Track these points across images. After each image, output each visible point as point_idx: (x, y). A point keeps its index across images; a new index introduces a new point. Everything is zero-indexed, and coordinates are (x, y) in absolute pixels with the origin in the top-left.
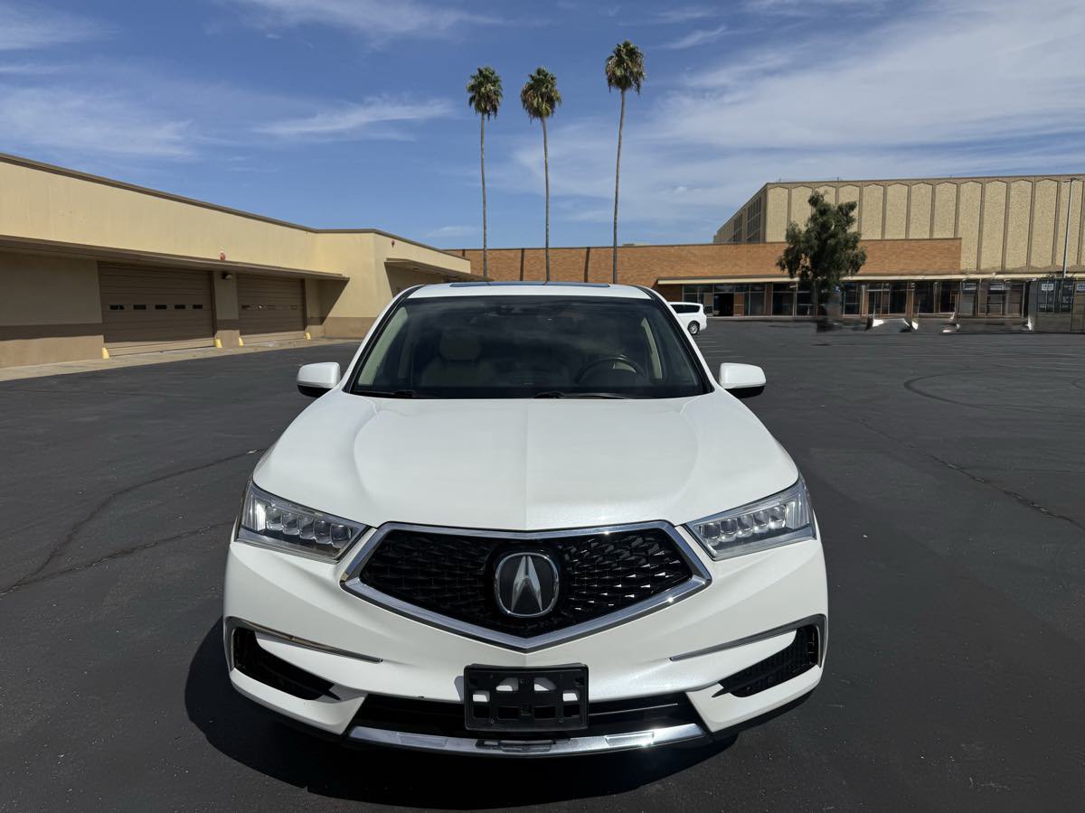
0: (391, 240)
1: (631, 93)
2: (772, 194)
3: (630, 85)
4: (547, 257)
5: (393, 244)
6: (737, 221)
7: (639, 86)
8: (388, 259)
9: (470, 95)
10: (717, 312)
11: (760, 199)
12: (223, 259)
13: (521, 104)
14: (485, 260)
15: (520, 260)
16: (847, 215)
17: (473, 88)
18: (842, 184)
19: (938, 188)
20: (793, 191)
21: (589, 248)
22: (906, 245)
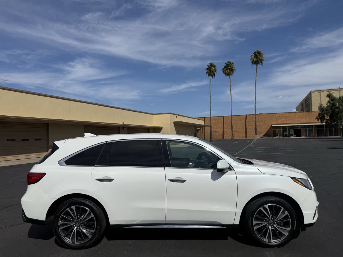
0: (176, 116)
1: (259, 66)
2: (313, 95)
3: (259, 63)
4: (231, 118)
6: (302, 104)
7: (262, 63)
8: (175, 121)
9: (207, 71)
10: (295, 136)
11: (309, 96)
12: (123, 123)
13: (222, 72)
14: (211, 120)
15: (223, 120)
16: (342, 100)
17: (207, 69)
18: (341, 90)
20: (322, 93)
21: (246, 115)
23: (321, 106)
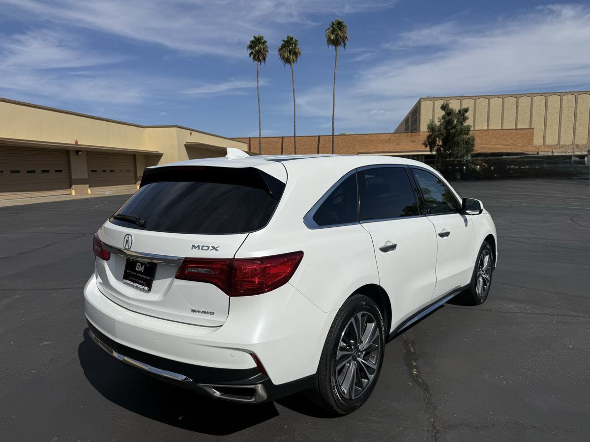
0: (189, 131)
2: (423, 104)
3: (340, 44)
4: (295, 141)
5: (191, 134)
6: (407, 120)
7: (345, 45)
8: (187, 142)
9: (250, 51)
11: (417, 107)
12: (76, 143)
14: (260, 143)
15: (281, 143)
16: (463, 115)
17: (251, 47)
18: (464, 98)
19: (521, 99)
20: (436, 102)
21: (319, 136)
22: (501, 133)
23: (432, 124)
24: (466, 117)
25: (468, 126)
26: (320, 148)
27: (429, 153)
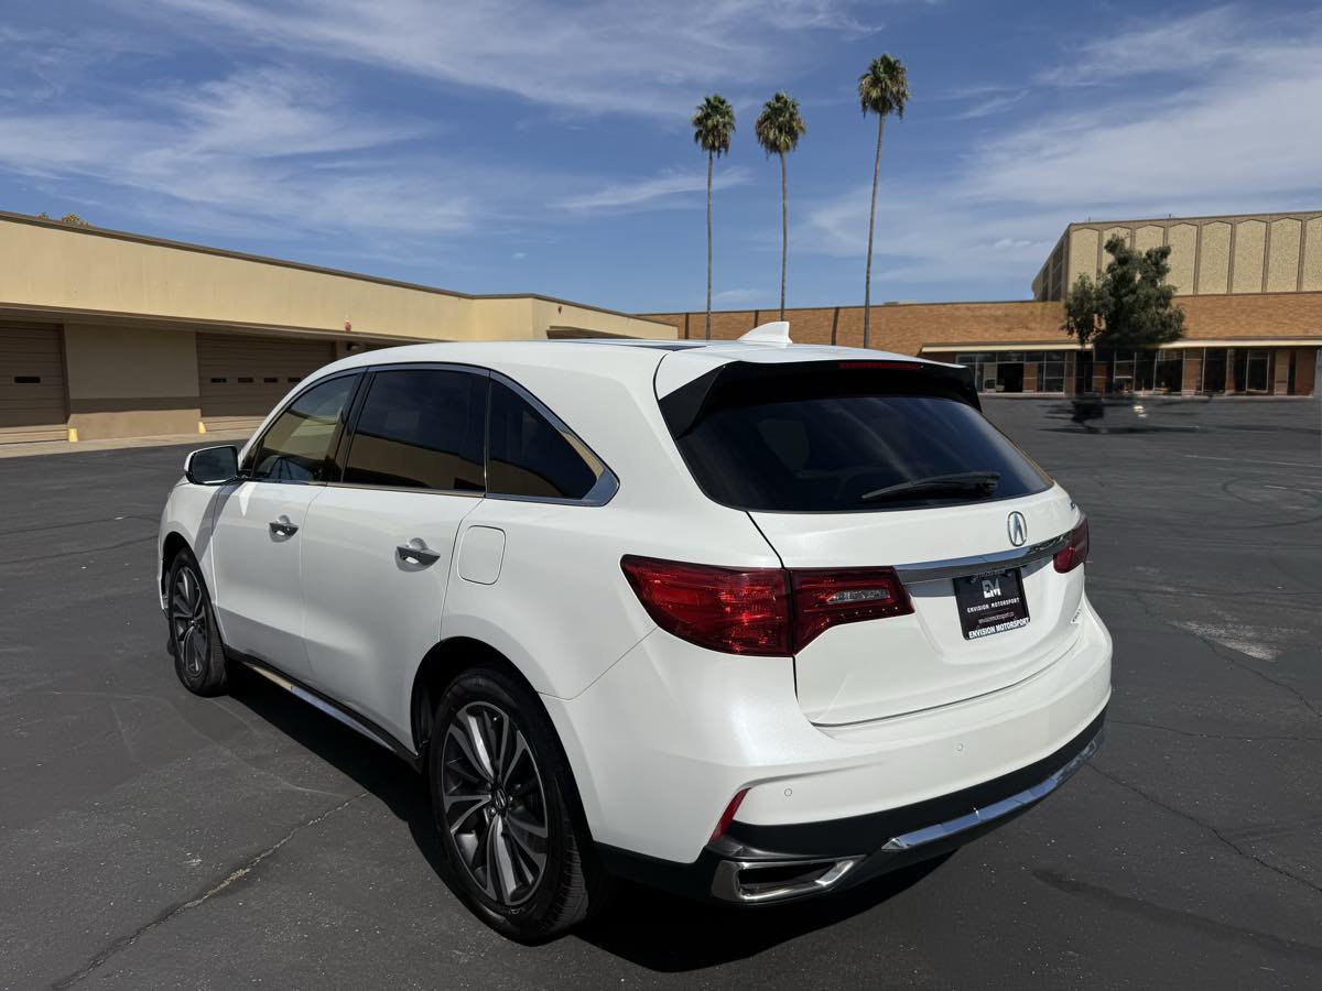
0: (557, 305)
1: (891, 118)
2: (1075, 238)
3: (891, 107)
5: (560, 310)
6: (1045, 272)
7: (901, 109)
8: (552, 327)
9: (695, 130)
10: (1002, 387)
11: (1064, 243)
12: (348, 328)
13: (755, 138)
14: (708, 325)
15: (753, 323)
16: (1157, 264)
17: (699, 121)
18: (1172, 223)
19: (1310, 224)
20: (1105, 233)
21: (837, 309)
22: (1261, 302)
23: (1083, 284)
24: (1163, 267)
25: (1169, 286)
26: (838, 334)
27: (1078, 347)
